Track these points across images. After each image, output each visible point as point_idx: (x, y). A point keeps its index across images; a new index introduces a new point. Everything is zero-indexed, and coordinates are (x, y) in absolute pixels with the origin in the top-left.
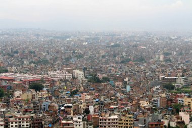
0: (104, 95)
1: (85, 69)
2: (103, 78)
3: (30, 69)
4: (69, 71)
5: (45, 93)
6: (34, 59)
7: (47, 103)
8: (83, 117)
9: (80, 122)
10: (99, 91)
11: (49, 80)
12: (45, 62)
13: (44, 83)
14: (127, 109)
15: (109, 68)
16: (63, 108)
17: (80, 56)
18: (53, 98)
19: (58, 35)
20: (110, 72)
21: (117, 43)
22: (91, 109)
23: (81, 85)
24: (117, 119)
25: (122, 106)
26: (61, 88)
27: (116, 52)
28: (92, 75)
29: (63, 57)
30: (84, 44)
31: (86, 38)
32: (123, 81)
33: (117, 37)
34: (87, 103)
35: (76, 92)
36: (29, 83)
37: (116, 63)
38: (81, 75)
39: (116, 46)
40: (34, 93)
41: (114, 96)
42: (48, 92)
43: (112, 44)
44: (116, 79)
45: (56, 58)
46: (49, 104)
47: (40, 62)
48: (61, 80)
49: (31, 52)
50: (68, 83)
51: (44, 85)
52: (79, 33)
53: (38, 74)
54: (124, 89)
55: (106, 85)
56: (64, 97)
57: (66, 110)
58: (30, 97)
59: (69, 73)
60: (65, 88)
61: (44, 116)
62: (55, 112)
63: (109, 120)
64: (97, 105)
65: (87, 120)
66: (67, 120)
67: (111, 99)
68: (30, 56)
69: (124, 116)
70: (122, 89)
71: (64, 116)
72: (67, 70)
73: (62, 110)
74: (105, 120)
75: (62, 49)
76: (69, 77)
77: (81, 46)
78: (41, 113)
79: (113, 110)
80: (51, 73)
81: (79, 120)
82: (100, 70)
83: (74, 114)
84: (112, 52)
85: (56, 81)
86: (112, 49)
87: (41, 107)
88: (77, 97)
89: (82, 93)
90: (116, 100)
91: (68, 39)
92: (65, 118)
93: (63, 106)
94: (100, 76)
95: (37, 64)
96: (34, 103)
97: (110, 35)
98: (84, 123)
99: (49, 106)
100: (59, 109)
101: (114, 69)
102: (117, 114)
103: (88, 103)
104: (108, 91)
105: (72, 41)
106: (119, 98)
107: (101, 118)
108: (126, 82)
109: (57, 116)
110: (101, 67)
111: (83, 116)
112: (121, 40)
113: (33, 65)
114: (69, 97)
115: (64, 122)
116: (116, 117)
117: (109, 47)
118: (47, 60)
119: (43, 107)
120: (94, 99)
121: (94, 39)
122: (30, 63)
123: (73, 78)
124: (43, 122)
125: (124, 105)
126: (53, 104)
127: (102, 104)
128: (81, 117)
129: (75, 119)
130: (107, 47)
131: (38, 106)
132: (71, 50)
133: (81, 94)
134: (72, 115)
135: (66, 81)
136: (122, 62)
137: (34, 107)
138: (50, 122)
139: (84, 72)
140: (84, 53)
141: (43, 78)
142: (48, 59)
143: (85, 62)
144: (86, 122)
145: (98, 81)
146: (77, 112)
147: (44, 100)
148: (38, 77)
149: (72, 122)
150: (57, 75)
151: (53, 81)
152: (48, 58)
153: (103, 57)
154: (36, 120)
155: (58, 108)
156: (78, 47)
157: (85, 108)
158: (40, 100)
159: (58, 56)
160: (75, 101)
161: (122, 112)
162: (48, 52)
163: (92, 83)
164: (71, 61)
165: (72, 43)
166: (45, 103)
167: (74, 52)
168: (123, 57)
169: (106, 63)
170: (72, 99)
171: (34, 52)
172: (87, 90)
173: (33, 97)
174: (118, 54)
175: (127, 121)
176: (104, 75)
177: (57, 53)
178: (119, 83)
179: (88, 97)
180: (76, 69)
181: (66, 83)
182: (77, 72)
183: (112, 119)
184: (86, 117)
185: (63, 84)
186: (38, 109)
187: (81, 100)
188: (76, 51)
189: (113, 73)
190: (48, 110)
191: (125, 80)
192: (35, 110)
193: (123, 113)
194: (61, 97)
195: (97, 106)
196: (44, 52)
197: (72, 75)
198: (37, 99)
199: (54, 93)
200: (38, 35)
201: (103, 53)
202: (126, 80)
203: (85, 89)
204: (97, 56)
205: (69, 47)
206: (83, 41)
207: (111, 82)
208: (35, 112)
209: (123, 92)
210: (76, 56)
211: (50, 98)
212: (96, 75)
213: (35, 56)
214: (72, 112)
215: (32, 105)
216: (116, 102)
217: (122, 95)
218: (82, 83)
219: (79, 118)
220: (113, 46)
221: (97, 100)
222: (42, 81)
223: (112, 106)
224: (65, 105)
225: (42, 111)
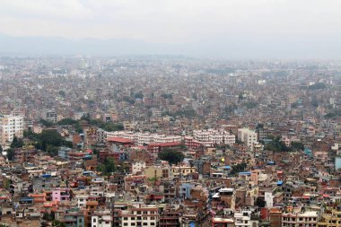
0: (293, 174)
1: (260, 126)
2: (292, 143)
3: (162, 126)
4: (230, 131)
5: (185, 167)
6: (171, 109)
7: (188, 185)
8: (253, 213)
9: (246, 222)
10: (285, 166)
11: (194, 146)
12: (189, 113)
13: (186, 150)
14: (334, 201)
15: (304, 126)
16: (216, 195)
17: (252, 105)
18: (200, 177)
19: (213, 67)
20: (306, 133)
21: (320, 81)
22: (269, 198)
23: (252, 155)
24: (315, 219)
25: (326, 195)
26: (214, 160)
27: (319, 97)
28: (272, 138)
29: (221, 106)
30: (260, 82)
31: (263, 73)
32: (329, 149)
33: (320, 71)
34: (261, 187)
35: (241, 168)
36: (159, 150)
37: (318, 117)
38: (252, 138)
39: (319, 86)
40: (167, 167)
41: (311, 176)
42: (192, 165)
43: (311, 84)
44: (316, 146)
45: (209, 107)
46: (193, 187)
47: (179, 113)
48: (216, 145)
49: (165, 96)
50: (228, 150)
51: (185, 153)
52: (252, 63)
53: (175, 134)
54: (331, 165)
55: (297, 157)
56: (220, 176)
57: (223, 198)
58: (160, 174)
59: (231, 133)
60: (223, 160)
61: (181, 207)
62: (203, 202)
63: (301, 219)
64: (279, 191)
65: (261, 218)
66: (223, 216)
67: (306, 182)
68: (164, 102)
69: (329, 212)
70: (326, 165)
71: (219, 208)
72: (226, 129)
73: (216, 199)
74: (294, 219)
75: (221, 90)
76: (230, 140)
77: (254, 87)
78: (178, 202)
79: (308, 201)
80: (197, 133)
81: (246, 218)
82: (287, 129)
83: (236, 207)
84: (310, 98)
85: (207, 147)
86: (311, 92)
87: (177, 192)
88: (244, 177)
89: (253, 169)
90: (315, 184)
91: (232, 75)
92: (221, 214)
93: (217, 191)
94: (287, 141)
95: (174, 116)
96: (166, 185)
97: (307, 68)
98: (254, 224)
99: (192, 191)
100: (210, 197)
101: (312, 127)
102: (317, 210)
103: (264, 187)
104: (301, 167)
105: (238, 77)
106: (321, 180)
107: (285, 214)
108: (335, 152)
109: (206, 209)
110: (289, 124)
111: (253, 210)
112: (328, 76)
113: (167, 118)
114: (229, 175)
115: (218, 219)
116: (313, 214)
117: (305, 88)
118: (193, 111)
119: (181, 192)
120: (275, 180)
121: (278, 74)
122: (163, 115)
123: (238, 142)
124: (180, 219)
125: (329, 192)
126: (199, 187)
127: (289, 190)
128: (249, 212)
129: (238, 215)
130: (301, 88)
131: (173, 191)
132: (236, 93)
133: (251, 172)
134: (232, 208)
135: (224, 147)
136: (329, 116)
137: (166, 191)
138: (193, 219)
139: (257, 132)
140: (260, 99)
141: (183, 141)
142: (195, 109)
143: (261, 115)
144: (257, 222)
145: (283, 149)
146: (241, 203)
147: (183, 181)
148: (176, 139)
149: (231, 220)
150: (209, 136)
151: (202, 146)
152: (195, 106)
153: (294, 106)
154: (169, 215)
155: (207, 195)
156: (248, 88)
157: (257, 196)
158: (177, 179)
159: (213, 103)
160: (239, 183)
161: (324, 206)
162: (195, 97)
163: (271, 153)
164: (236, 112)
165: (239, 80)
166: (186, 185)
167: (241, 97)
168: (330, 107)
169: (300, 116)
170: (233, 179)
171: (170, 96)
172: (261, 165)
173: (165, 173)
174: (322, 102)
175: (334, 222)
176: (294, 139)
177: (211, 97)
178: (320, 153)
179: (264, 177)
180: (244, 125)
181: (224, 151)
182: (245, 131)
183: (306, 218)
184: (259, 213)
185: (220, 152)
186: (172, 196)
187: (250, 182)
188: (245, 96)
189: (311, 135)
190: (191, 197)
191: (333, 148)
192: (166, 196)
193: (327, 208)
194: (215, 176)
195: (278, 194)
196: (188, 97)
197: (236, 137)
198: (171, 177)
199: (203, 169)
200: (178, 67)
201: (293, 99)
202: (335, 147)
203: (257, 163)
204: (283, 104)
205: (232, 88)
206: (258, 78)
207: (307, 151)
208: (166, 202)
209: (328, 170)
210: (244, 104)
211: (195, 177)
212: (279, 138)
213: (171, 103)
214: (233, 203)
215: (162, 188)
216: (314, 188)
217: (326, 174)
218: (254, 152)
219: (246, 214)
220: (312, 87)
221: (280, 182)
222: (182, 146)
223: (307, 195)
224: (221, 190)
225: (180, 200)
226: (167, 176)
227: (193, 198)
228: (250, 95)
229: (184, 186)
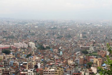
0: (47, 57)
1: (36, 41)
2: (46, 47)
3: (3, 42)
4: (26, 43)
5: (11, 55)
6: (6, 36)
7: (12, 61)
8: (34, 70)
9: (32, 73)
10: (44, 54)
11: (14, 48)
12: (12, 37)
13: (11, 50)
14: (60, 65)
15: (50, 41)
16: (22, 65)
17: (33, 34)
18: (16, 59)
19: (20, 22)
20: (51, 44)
21: (55, 26)
22: (39, 65)
23: (33, 51)
24: (54, 71)
25: (57, 64)
26: (21, 53)
27: (55, 32)
28: (40, 45)
29: (23, 35)
30: (36, 27)
31: (37, 24)
32: (58, 49)
33: (55, 23)
34: (36, 62)
35: (30, 55)
36: (2, 50)
37: (55, 38)
38: (33, 45)
39: (55, 28)
40: (5, 55)
41: (52, 57)
42: (13, 55)
43: (52, 27)
44: (54, 48)
45: (19, 35)
46: (14, 62)
47: (9, 37)
48: (21, 48)
49: (4, 32)
50: (25, 50)
51: (11, 51)
52: (33, 20)
53: (8, 44)
54: (59, 54)
55: (48, 51)
56: (23, 58)
57: (24, 65)
58: (2, 58)
59: (26, 44)
60: (24, 53)
61: (10, 69)
62: (17, 67)
63: (49, 71)
64: (42, 62)
65: (36, 72)
66: (24, 71)
67: (51, 59)
68: (4, 34)
69: (58, 69)
70: (57, 54)
71: (23, 69)
72: (25, 42)
73: (21, 66)
74: (47, 72)
75: (23, 30)
76: (26, 46)
77: (34, 28)
78: (9, 67)
79: (52, 66)
80: (15, 44)
82: (45, 42)
83: (28, 68)
84: (52, 32)
85: (18, 49)
86: (52, 30)
87: (8, 64)
88: (31, 58)
89: (34, 55)
90: (54, 60)
91: (26, 24)
92: (23, 71)
93: (22, 63)
94: (45, 46)
95: (7, 38)
96: (5, 62)
97: (51, 22)
98: (34, 73)
99: (14, 63)
100: (20, 65)
101: (53, 41)
102: (54, 68)
103: (37, 61)
104: (49, 55)
105: (29, 25)
106: (56, 59)
107: (44, 70)
108: (60, 49)
109: (18, 69)
110: (45, 41)
111: (34, 69)
112: (58, 25)
113: (5, 39)
114: (26, 58)
115: (22, 73)
116: (53, 70)
117: (50, 29)
118: (14, 37)
119: (10, 64)
120: (41, 59)
121: (42, 24)
122: (3, 38)
123: (29, 47)
124: (10, 73)
125: (58, 62)
126: (16, 62)
127: (45, 62)
128: (33, 70)
129: (29, 71)
130: (49, 29)
131: (7, 64)
132: (28, 30)
133: (33, 56)
134: (27, 69)
135: (24, 48)
136: (58, 38)
137: (4, 64)
138: (14, 73)
139: (35, 43)
140: (36, 32)
141: (10, 47)
142: (14, 36)
143: (36, 38)
144: (35, 73)
145: (43, 48)
146: (30, 67)
147: (10, 60)
148: (8, 46)
149: (27, 73)
150: (19, 45)
151: (17, 48)
152: (14, 35)
153: (47, 35)
154: (5, 72)
155: (19, 65)
156: (32, 29)
157: (35, 64)
158: (8, 60)
159: (20, 34)
160: (29, 60)
161: (57, 67)
162: (14, 32)
163: (40, 50)
164: (28, 37)
165: (29, 26)
166: (11, 61)
167: (29, 32)
168: (58, 35)
169: (49, 38)
170: (27, 59)
171: (6, 32)
172: (36, 54)
173: (4, 58)
174: (56, 33)
175: (60, 72)
176: (47, 45)
177: (20, 32)
178: (55, 50)
179: (37, 58)
180: (30, 41)
181: (24, 50)
182: (31, 43)
183: (51, 71)
184: (36, 70)
185: (23, 50)
186: (7, 65)
187: (33, 60)
188: (31, 31)
189: (52, 44)
190: (13, 65)
191: (59, 48)
192: (5, 65)
193: (58, 68)
194: (21, 58)
195: (42, 64)
196: (12, 32)
197: (28, 45)
198: (6, 59)
199: (17, 56)
200: (8, 22)
201: (46, 32)
202: (60, 48)
203: (35, 54)
204: (43, 34)
205: (26, 29)
206: (35, 25)
207: (51, 49)
208: (5, 67)
209: (58, 55)
210: (31, 34)
211: (14, 59)
212: (42, 45)
213: (6, 34)
215: (3, 63)
216: (54, 61)
217: (57, 57)
218: (34, 50)
219: (31, 71)
220: (53, 28)
221: (43, 60)
222: (10, 48)
223: (51, 64)
224: (23, 63)
225: (9, 66)
226: (5, 58)
227: (14, 66)
228: (32, 31)
229: (11, 62)
